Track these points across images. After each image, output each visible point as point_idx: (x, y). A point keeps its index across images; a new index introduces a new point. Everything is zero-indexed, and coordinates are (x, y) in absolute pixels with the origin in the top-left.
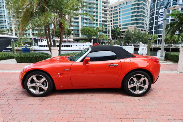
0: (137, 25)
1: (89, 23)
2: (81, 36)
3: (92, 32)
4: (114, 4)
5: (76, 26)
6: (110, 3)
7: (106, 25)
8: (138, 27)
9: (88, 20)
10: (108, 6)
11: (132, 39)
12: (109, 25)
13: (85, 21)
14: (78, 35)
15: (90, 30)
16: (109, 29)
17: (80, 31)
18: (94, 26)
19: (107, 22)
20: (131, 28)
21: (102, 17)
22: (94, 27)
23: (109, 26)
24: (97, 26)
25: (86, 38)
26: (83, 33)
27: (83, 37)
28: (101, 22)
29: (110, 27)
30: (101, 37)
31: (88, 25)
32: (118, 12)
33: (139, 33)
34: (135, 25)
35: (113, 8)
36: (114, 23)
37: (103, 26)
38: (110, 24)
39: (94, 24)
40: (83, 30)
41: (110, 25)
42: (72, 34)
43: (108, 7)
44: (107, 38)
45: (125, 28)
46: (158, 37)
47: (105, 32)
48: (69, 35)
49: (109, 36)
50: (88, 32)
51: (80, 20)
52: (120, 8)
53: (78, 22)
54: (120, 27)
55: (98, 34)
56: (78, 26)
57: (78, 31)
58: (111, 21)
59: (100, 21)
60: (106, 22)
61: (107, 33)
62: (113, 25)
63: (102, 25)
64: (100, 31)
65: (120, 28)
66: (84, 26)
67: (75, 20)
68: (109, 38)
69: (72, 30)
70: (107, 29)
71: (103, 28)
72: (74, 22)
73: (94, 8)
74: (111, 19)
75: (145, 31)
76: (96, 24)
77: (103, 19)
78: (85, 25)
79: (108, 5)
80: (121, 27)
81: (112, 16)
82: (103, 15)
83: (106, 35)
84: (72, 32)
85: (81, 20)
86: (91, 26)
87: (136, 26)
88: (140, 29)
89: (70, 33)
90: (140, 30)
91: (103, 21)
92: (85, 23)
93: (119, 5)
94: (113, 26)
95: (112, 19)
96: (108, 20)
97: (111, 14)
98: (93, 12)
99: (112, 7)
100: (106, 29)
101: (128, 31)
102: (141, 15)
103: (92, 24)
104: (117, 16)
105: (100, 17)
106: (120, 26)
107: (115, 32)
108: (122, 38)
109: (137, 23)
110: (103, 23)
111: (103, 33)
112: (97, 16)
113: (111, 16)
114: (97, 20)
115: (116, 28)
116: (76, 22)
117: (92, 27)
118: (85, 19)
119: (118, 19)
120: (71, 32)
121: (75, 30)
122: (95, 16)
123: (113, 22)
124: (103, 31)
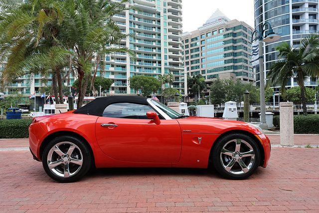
0: (236, 71)
1: (146, 68)
2: (129, 92)
3: (151, 85)
4: (191, 34)
5: (119, 73)
6: (183, 32)
7: (176, 72)
8: (237, 74)
9: (143, 62)
10: (180, 37)
11: (226, 95)
12: (183, 70)
13: (137, 63)
14: (125, 89)
15: (146, 81)
16: (182, 78)
17: (127, 82)
18: (155, 72)
19: (180, 65)
20: (225, 76)
21: (170, 57)
22: (156, 75)
23: (182, 72)
24: (161, 72)
25: (139, 95)
26: (133, 86)
27: (133, 94)
28: (168, 66)
29: (186, 75)
30: (169, 92)
31: (143, 71)
32: (198, 48)
33: (238, 84)
34: (232, 71)
35: (190, 40)
36: (192, 68)
37: (172, 73)
38: (185, 69)
39: (154, 69)
40: (133, 81)
41: (186, 72)
42: (113, 88)
43: (179, 39)
44: (181, 95)
45: (214, 77)
46: (274, 91)
47: (176, 84)
48: (106, 91)
49: (183, 91)
50: (142, 84)
51: (128, 63)
52: (201, 41)
53: (124, 67)
54: (203, 75)
55: (163, 87)
56: (125, 74)
57: (124, 81)
58: (187, 63)
59: (166, 64)
60: (177, 65)
61: (180, 85)
62: (190, 71)
63: (170, 70)
64: (166, 81)
65: (205, 77)
66: (135, 74)
67: (119, 63)
68: (183, 95)
69: (113, 81)
70: (180, 78)
71: (171, 76)
72: (117, 66)
73: (155, 41)
74: (187, 60)
75: (250, 81)
76: (157, 69)
77: (171, 60)
78: (137, 71)
79: (180, 35)
80: (206, 75)
81: (189, 55)
82: (171, 54)
83: (179, 90)
84: (113, 85)
85: (131, 63)
86: (148, 72)
87: (234, 73)
88: (241, 77)
89: (109, 87)
90: (242, 79)
91: (170, 64)
92: (138, 68)
93: (200, 36)
94: (191, 73)
95: (190, 60)
96: (180, 61)
97: (187, 52)
98: (153, 49)
99: (188, 40)
100: (177, 78)
101: (218, 82)
102: (241, 52)
103: (151, 69)
104: (198, 55)
105: (166, 56)
106: (203, 72)
107: (194, 83)
108: (208, 94)
109: (235, 68)
110: (172, 67)
111: (172, 86)
112: (160, 55)
113: (187, 55)
114: (160, 62)
115: (195, 76)
116: (120, 66)
117: (151, 75)
118: (138, 61)
119: (200, 60)
120: (111, 85)
121: (117, 80)
122: (157, 56)
123: (190, 66)
124: (171, 83)
